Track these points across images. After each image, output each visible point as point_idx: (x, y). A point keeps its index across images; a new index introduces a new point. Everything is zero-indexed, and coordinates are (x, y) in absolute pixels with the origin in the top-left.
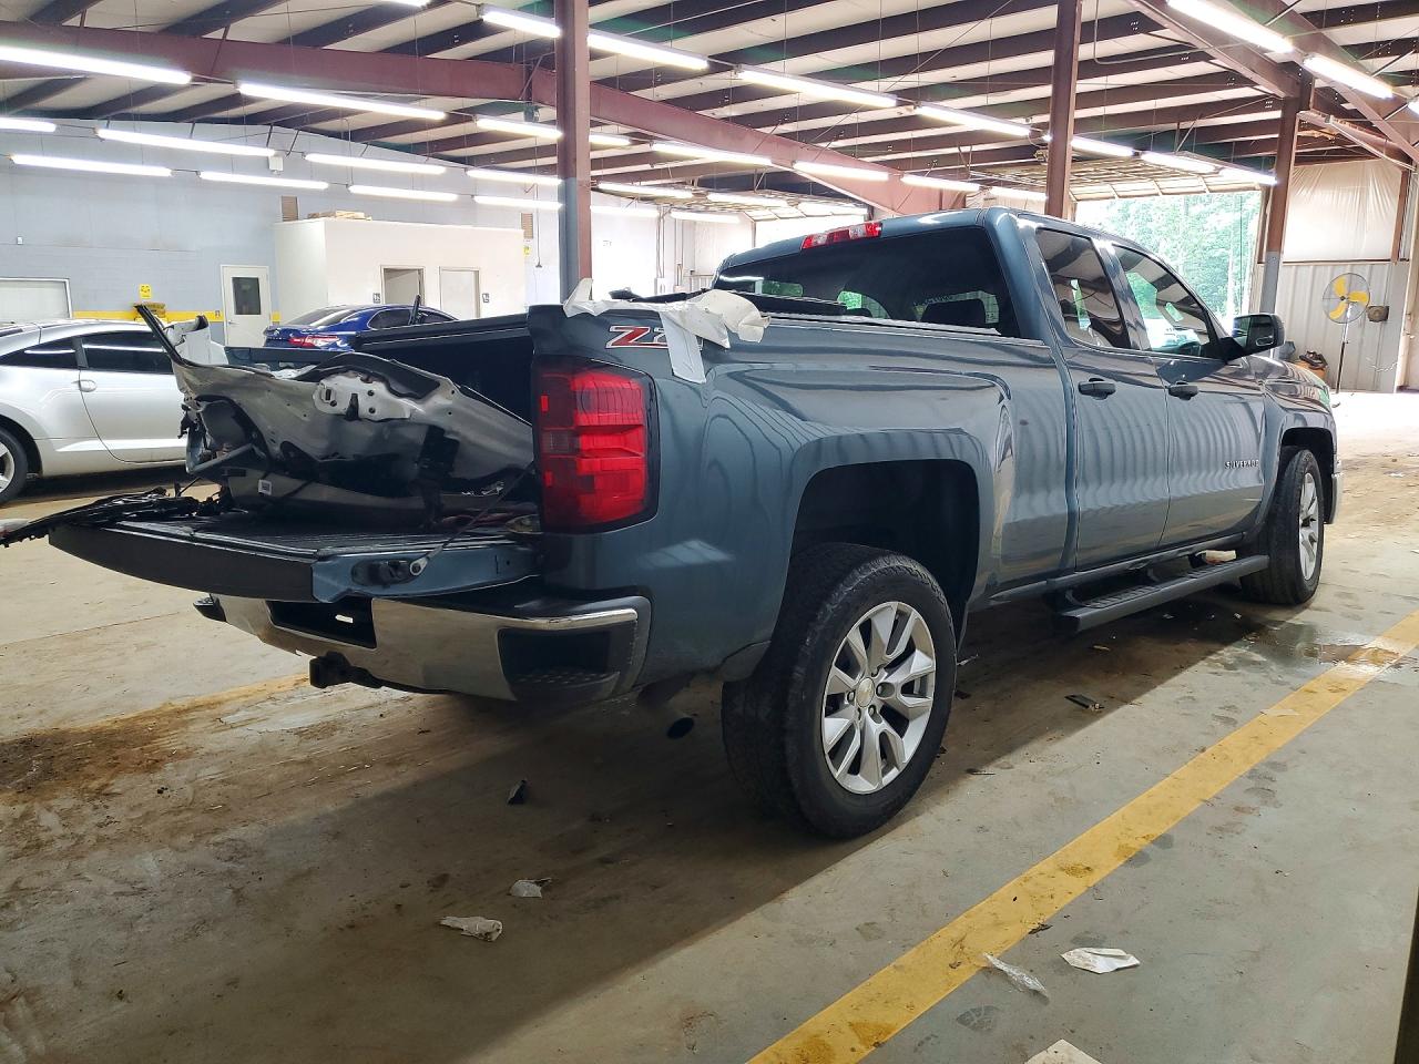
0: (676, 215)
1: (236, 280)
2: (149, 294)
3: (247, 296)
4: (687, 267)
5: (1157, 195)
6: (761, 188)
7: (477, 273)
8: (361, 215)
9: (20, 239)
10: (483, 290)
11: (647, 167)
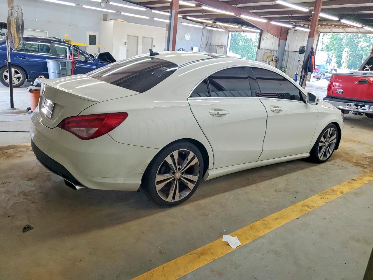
0: (208, 28)
1: (90, 36)
2: (68, 37)
3: (92, 40)
4: (209, 43)
5: (344, 33)
6: (231, 22)
7: (152, 39)
8: (124, 20)
9: (36, 20)
10: (154, 44)
11: (201, 14)
